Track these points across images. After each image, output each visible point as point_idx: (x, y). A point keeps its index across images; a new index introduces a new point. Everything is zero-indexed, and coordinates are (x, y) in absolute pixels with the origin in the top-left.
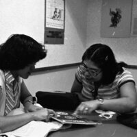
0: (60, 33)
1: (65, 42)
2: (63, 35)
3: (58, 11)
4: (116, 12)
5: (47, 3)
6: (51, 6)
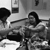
0: (17, 9)
2: (18, 9)
3: (16, 1)
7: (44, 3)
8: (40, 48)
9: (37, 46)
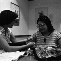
1: (20, 25)
4: (41, 13)
5: (12, 7)
6: (14, 9)
7: (49, 15)
8: (55, 55)
9: (50, 52)
